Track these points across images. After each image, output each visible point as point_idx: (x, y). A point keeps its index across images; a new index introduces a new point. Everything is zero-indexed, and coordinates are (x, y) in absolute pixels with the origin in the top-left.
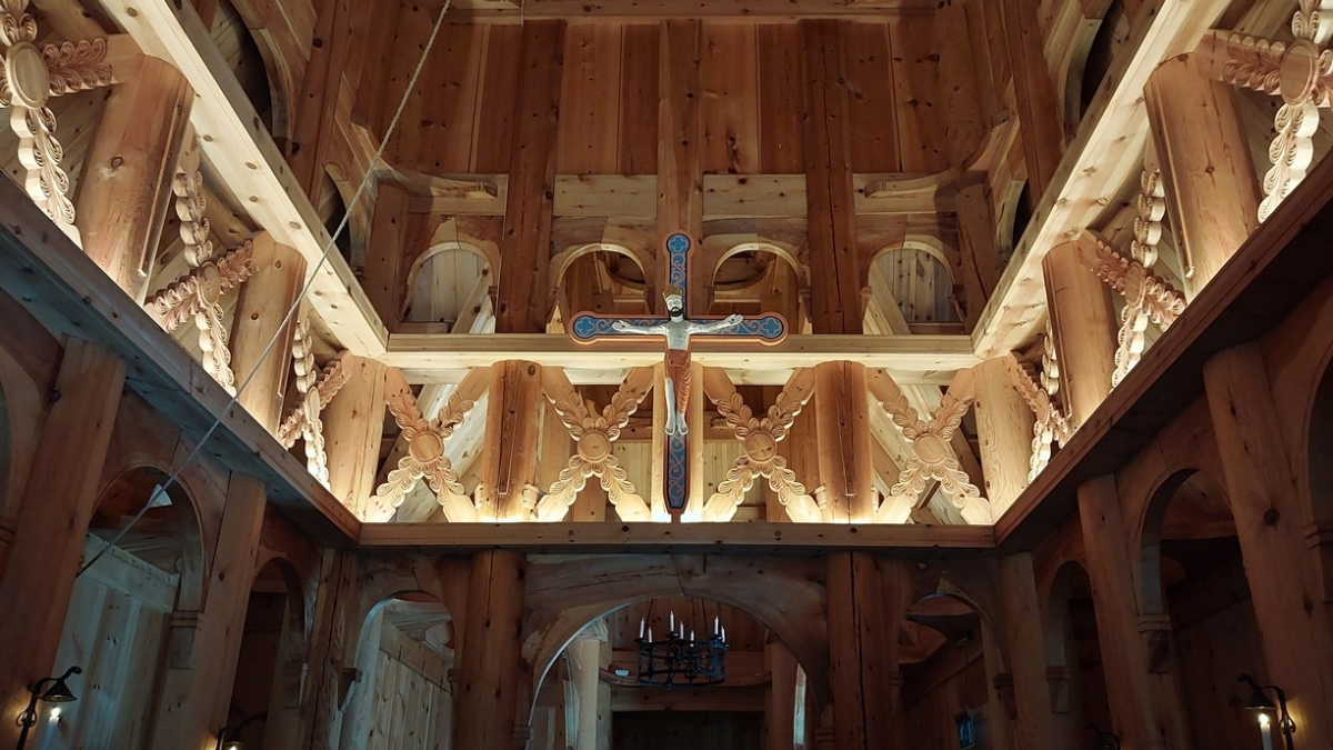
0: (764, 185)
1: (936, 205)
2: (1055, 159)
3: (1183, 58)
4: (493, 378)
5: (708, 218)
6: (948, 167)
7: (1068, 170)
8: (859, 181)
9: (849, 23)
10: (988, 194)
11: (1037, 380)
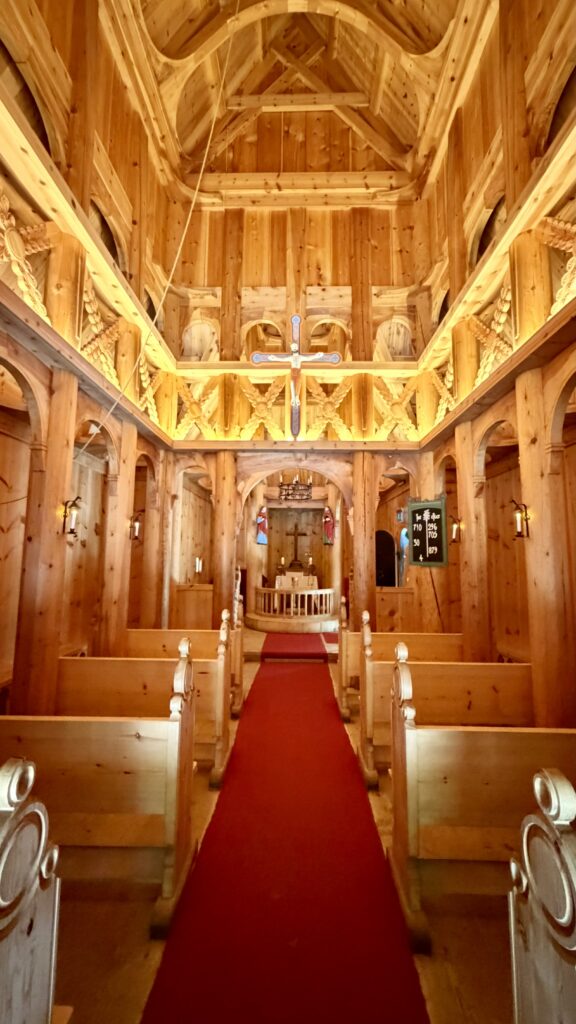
0: (333, 291)
1: (408, 302)
2: (463, 282)
3: (529, 231)
4: (220, 380)
5: (308, 307)
6: (413, 283)
7: (469, 287)
8: (374, 290)
9: (373, 209)
10: (430, 296)
11: (443, 382)
